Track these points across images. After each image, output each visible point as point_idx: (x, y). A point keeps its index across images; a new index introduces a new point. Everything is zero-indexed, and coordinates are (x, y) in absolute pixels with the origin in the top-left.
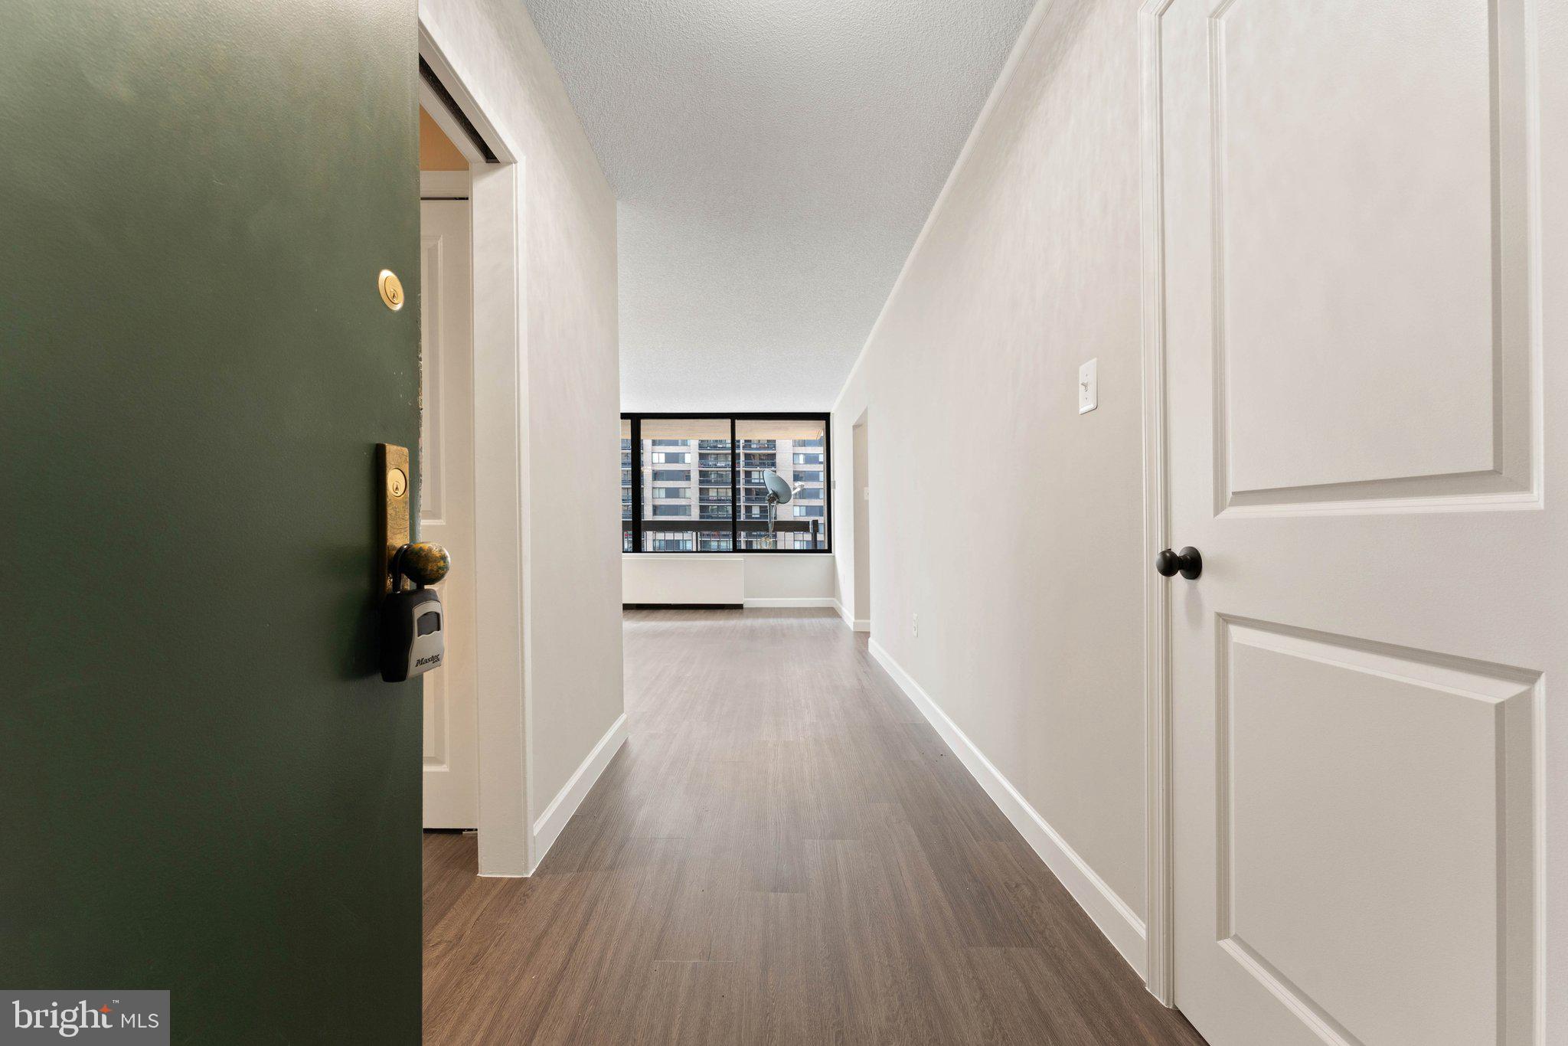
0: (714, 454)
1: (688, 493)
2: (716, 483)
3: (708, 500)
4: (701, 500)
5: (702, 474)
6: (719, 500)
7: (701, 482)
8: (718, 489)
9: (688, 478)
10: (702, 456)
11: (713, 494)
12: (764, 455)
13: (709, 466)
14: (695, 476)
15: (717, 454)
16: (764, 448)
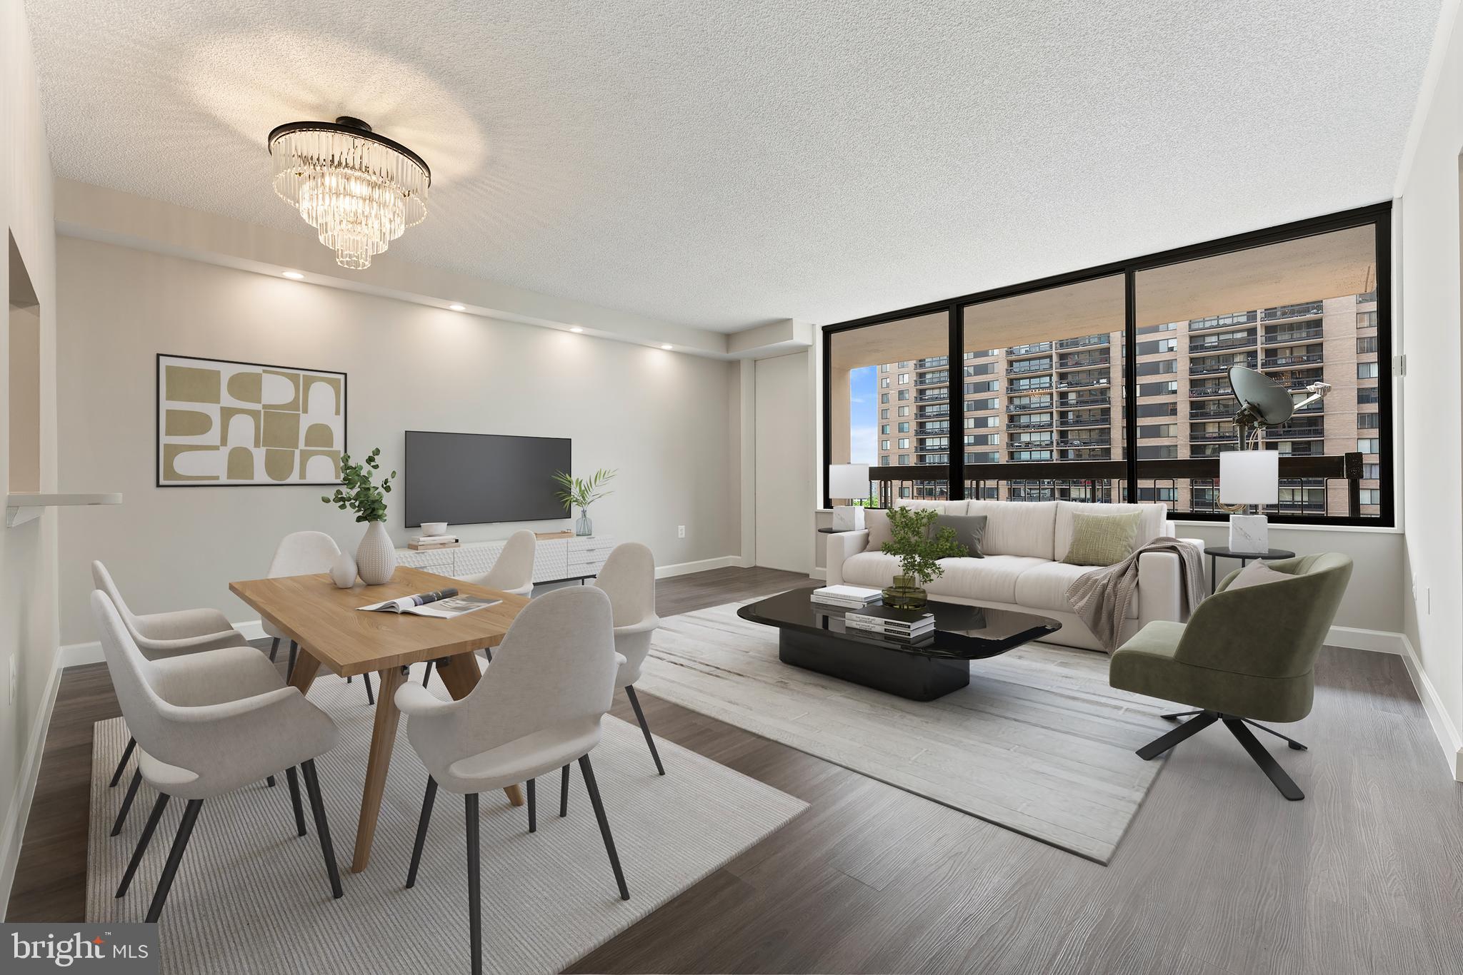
0: (1215, 379)
1: (1172, 431)
2: (1217, 415)
3: (1204, 438)
4: (1192, 438)
5: (1193, 405)
6: (1221, 437)
7: (1192, 416)
8: (1219, 423)
9: (1174, 412)
10: (1193, 383)
11: (1212, 429)
12: (1301, 371)
13: (1206, 394)
14: (1184, 409)
15: (1219, 378)
16: (1302, 362)
